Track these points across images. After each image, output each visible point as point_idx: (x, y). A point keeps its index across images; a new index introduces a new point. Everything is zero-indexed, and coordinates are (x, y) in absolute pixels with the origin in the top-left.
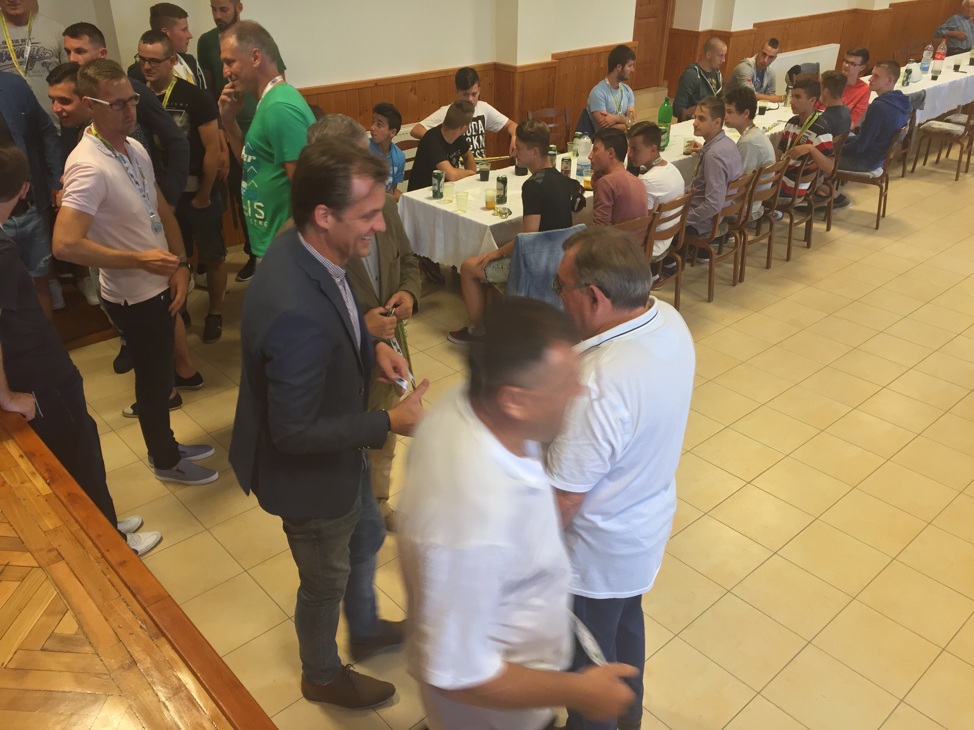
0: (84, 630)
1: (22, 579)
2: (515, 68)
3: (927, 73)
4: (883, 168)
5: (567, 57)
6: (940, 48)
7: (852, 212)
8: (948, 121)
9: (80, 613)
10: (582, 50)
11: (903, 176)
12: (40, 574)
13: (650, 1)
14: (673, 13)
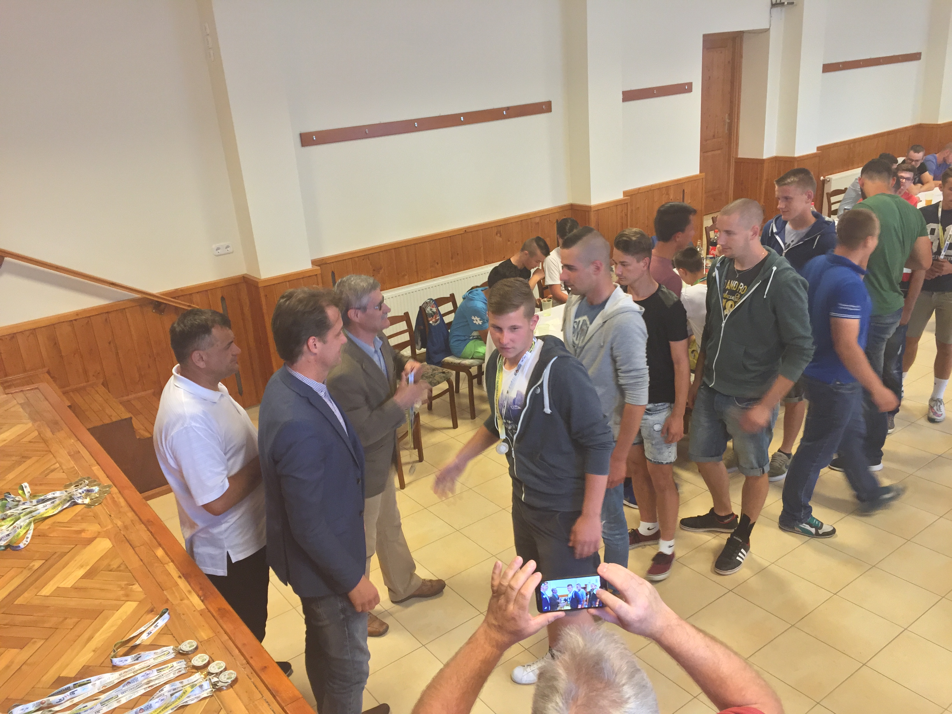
2: (590, 207)
5: (638, 193)
10: (652, 186)
13: (714, 136)
14: (737, 144)
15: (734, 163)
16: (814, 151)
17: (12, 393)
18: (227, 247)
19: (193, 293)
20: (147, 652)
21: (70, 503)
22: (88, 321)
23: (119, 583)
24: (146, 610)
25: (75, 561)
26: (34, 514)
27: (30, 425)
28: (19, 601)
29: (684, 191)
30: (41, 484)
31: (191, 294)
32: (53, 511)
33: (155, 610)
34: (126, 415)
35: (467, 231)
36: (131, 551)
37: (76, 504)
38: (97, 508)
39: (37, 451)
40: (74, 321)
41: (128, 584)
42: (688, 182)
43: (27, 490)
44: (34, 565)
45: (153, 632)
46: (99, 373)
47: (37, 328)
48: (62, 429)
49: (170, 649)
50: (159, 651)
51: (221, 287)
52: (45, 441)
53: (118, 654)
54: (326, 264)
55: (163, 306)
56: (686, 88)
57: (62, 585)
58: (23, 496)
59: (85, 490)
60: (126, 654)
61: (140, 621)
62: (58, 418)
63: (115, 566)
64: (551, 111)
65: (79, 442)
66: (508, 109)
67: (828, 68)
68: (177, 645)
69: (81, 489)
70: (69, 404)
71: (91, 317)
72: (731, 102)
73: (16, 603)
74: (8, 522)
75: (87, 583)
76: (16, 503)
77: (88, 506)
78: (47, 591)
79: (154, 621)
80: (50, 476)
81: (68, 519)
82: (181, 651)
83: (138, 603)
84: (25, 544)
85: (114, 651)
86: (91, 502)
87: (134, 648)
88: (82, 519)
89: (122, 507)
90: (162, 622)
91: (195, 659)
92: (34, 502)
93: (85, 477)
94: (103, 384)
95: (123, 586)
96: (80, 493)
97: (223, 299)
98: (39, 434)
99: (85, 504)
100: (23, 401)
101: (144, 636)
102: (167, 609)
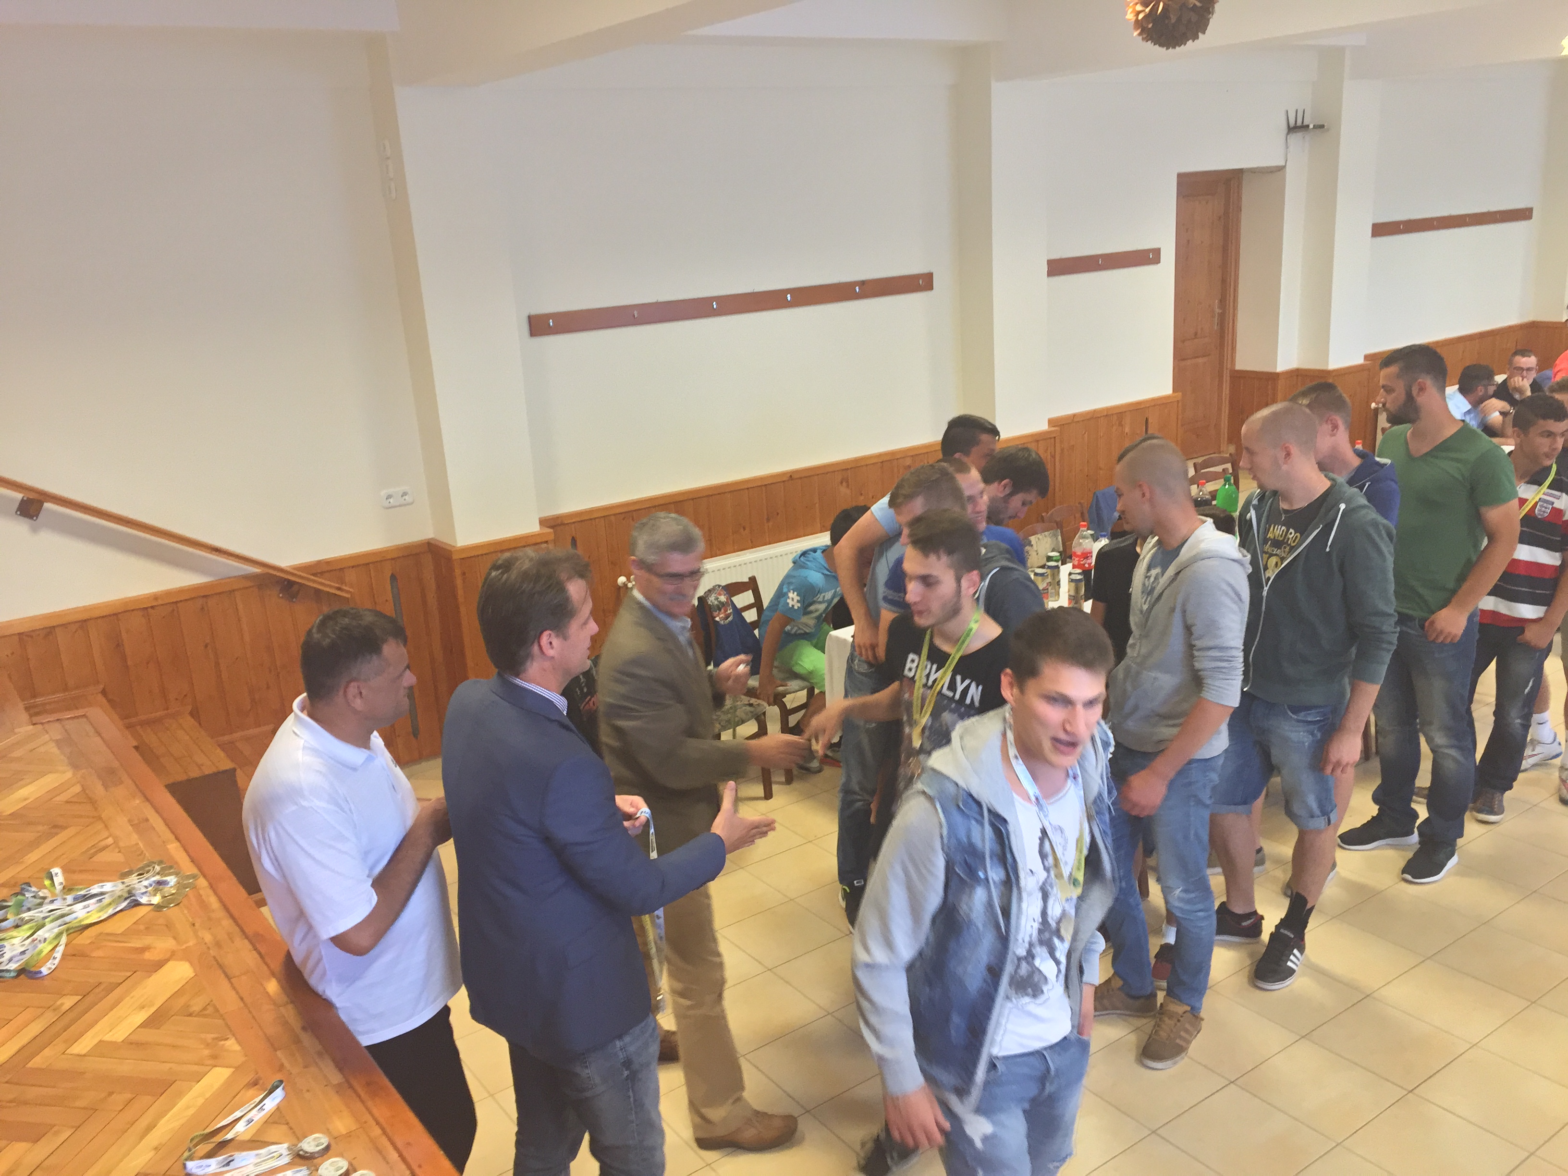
5: (1073, 422)
10: (1095, 411)
13: (1196, 334)
14: (1234, 349)
15: (1228, 379)
16: (1360, 361)
17: (42, 724)
18: (405, 494)
19: (344, 568)
20: (244, 1153)
21: (128, 901)
22: (173, 610)
23: (203, 1036)
24: (247, 1081)
25: (132, 998)
26: (67, 919)
27: (69, 774)
28: (37, 1062)
29: (1147, 420)
30: (81, 871)
31: (342, 569)
32: (100, 914)
33: (261, 1082)
34: (226, 764)
35: (795, 476)
36: (225, 983)
37: (137, 904)
38: (173, 912)
39: (81, 817)
40: (150, 610)
41: (216, 1038)
42: (1154, 406)
43: (59, 879)
44: (62, 1004)
45: (255, 1119)
46: (185, 696)
47: (88, 619)
48: (122, 783)
49: (283, 1148)
50: (263, 1151)
51: (392, 559)
52: (92, 802)
53: (196, 1155)
54: (563, 524)
55: (295, 588)
56: (1149, 257)
57: (107, 1038)
58: (52, 889)
59: (154, 882)
60: (210, 1155)
61: (235, 1099)
62: (116, 764)
63: (196, 1007)
64: (932, 289)
65: (147, 803)
66: (863, 283)
67: (1380, 230)
68: (295, 1141)
69: (146, 879)
70: (135, 744)
71: (179, 605)
72: (1224, 281)
73: (30, 1065)
74: (24, 931)
75: (150, 1035)
76: (39, 901)
77: (158, 908)
78: (82, 1046)
79: (258, 1101)
80: (97, 858)
81: (123, 930)
82: (301, 1153)
83: (232, 1070)
84: (50, 969)
85: (190, 1150)
86: (162, 902)
87: (223, 1145)
88: (147, 928)
89: (213, 911)
90: (271, 1103)
91: (325, 1167)
92: (70, 898)
93: (155, 861)
94: (191, 714)
95: (210, 1041)
96: (146, 887)
97: (393, 577)
98: (84, 790)
99: (153, 904)
100: (59, 737)
101: (240, 1127)
102: (281, 1082)
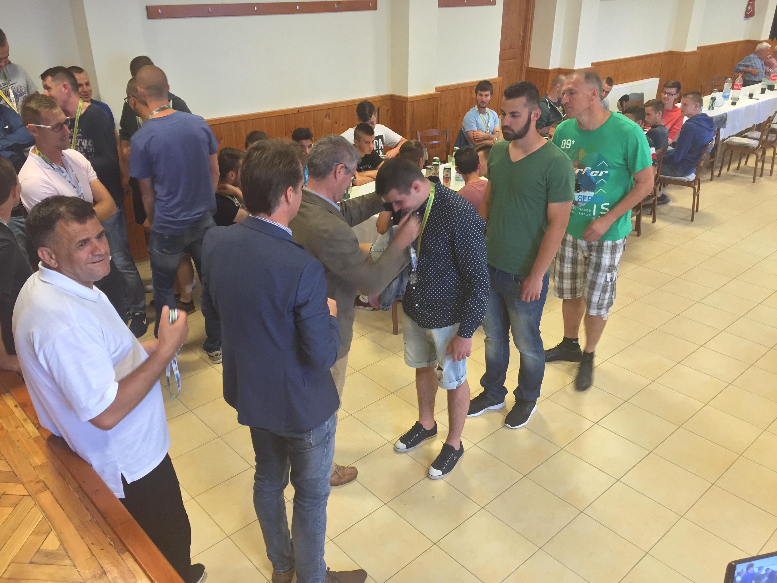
0: (64, 546)
1: (16, 505)
2: (407, 98)
3: (728, 100)
4: (695, 174)
5: (447, 90)
6: (737, 81)
7: (672, 208)
8: (746, 137)
9: (61, 533)
10: (458, 85)
11: (711, 180)
12: (29, 502)
13: (511, 46)
14: (529, 56)
15: (525, 72)
16: (589, 66)
56: (491, 1)
64: (376, 9)
66: (339, 3)
72: (526, 18)
